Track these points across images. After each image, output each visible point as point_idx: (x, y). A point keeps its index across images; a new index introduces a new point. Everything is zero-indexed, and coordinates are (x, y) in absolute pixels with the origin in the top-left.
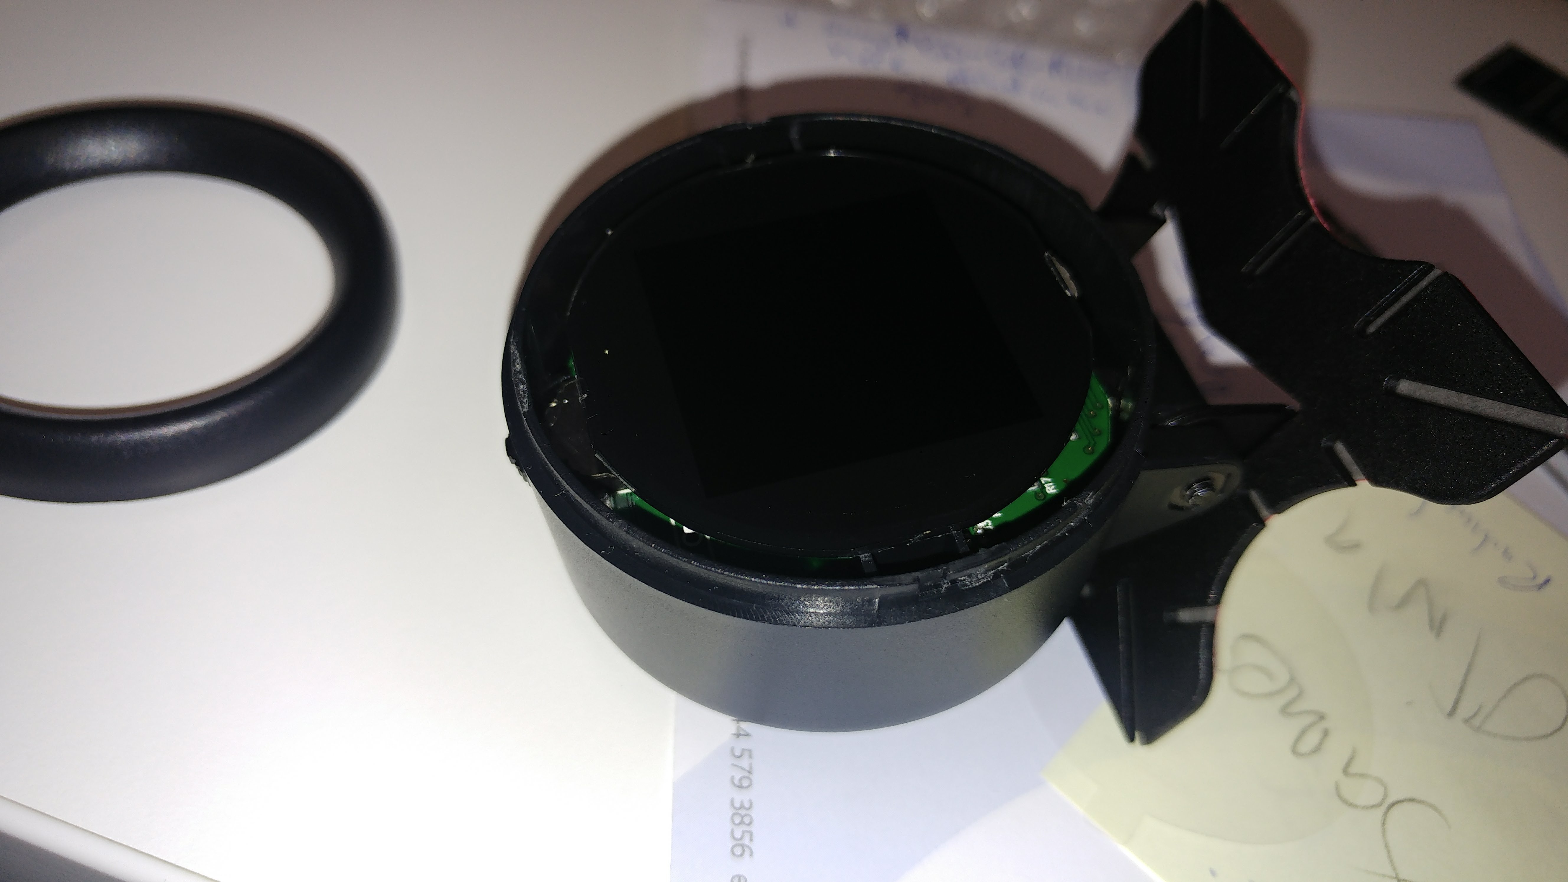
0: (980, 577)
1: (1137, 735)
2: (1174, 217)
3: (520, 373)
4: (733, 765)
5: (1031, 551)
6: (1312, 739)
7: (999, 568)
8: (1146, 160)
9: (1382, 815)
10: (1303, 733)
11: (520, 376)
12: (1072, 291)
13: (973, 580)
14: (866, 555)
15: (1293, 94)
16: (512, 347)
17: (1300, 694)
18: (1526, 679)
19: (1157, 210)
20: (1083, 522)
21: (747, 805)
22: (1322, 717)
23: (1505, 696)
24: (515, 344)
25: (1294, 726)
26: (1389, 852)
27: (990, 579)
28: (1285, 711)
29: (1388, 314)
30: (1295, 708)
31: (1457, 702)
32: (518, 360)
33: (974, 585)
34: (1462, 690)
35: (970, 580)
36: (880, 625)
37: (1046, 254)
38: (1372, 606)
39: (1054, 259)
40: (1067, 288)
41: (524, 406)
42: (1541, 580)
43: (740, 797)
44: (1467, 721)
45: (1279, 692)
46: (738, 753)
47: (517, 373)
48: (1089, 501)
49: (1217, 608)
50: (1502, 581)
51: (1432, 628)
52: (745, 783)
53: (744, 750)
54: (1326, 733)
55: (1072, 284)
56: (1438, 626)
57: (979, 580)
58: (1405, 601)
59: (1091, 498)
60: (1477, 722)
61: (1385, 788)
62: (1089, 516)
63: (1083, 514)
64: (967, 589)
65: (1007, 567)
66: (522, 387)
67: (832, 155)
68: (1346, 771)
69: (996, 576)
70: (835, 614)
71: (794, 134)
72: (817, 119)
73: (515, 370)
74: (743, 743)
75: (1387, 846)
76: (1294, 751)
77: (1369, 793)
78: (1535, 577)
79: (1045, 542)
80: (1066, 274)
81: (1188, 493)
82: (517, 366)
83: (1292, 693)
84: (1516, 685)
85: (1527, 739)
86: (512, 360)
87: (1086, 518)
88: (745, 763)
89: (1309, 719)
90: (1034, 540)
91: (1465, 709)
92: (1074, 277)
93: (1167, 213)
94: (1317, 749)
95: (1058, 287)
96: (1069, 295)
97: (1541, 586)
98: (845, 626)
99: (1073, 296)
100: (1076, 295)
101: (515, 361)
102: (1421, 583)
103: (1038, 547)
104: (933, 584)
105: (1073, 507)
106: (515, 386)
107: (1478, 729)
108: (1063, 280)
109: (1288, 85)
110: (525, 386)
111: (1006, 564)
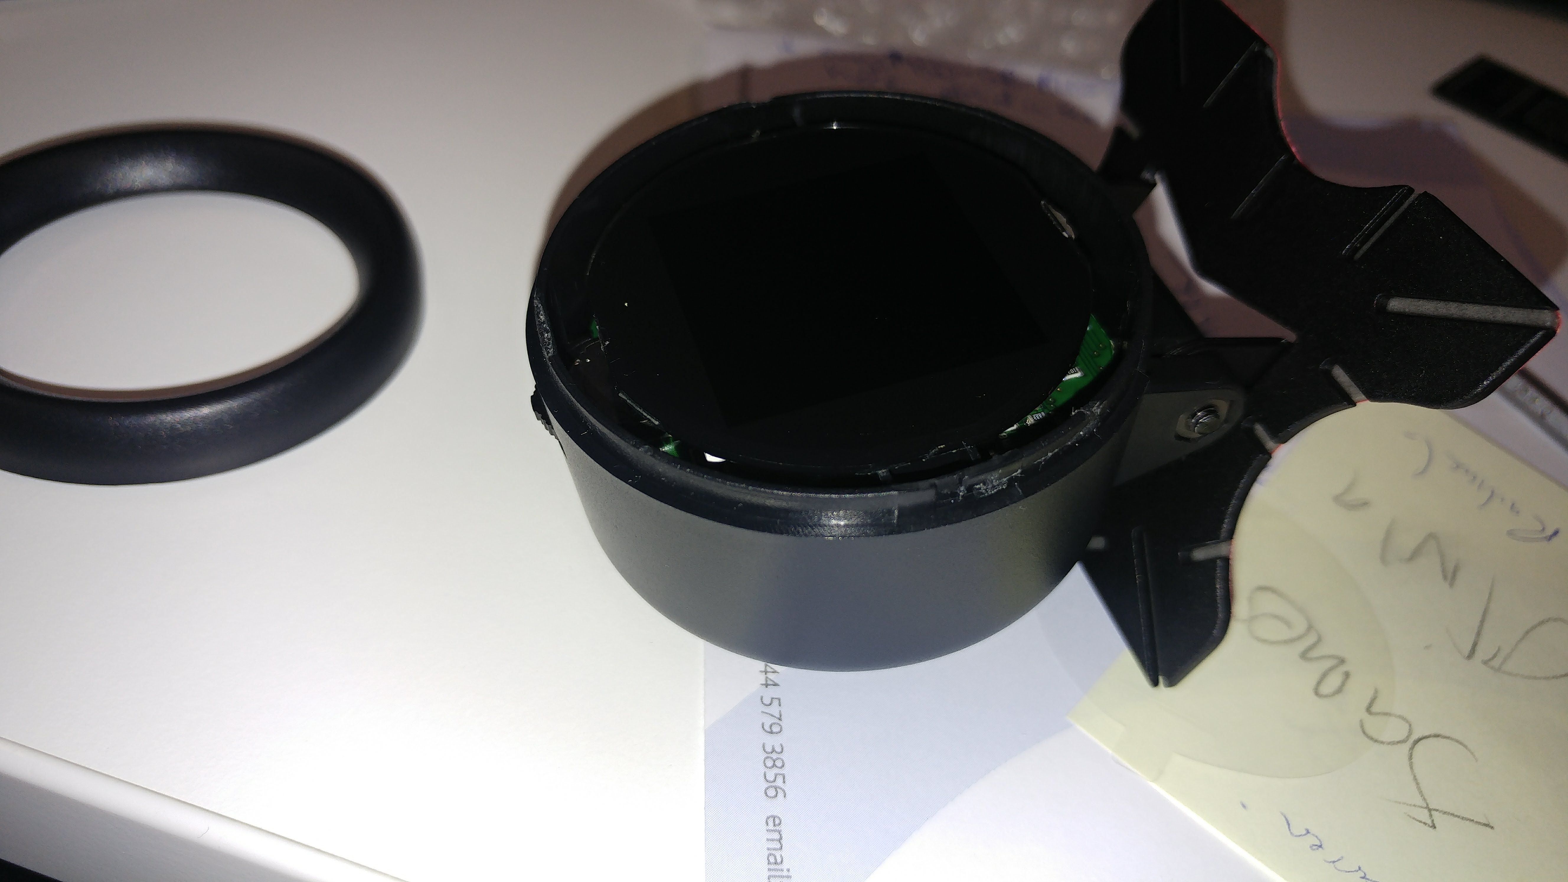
0: (995, 484)
1: (1161, 679)
2: (1163, 179)
3: (544, 323)
4: (763, 712)
5: (1043, 458)
6: (1334, 681)
7: (1013, 475)
8: (1133, 130)
9: (1408, 749)
10: (1324, 676)
11: (544, 326)
12: (1068, 233)
13: (988, 487)
14: (883, 471)
15: (1269, 53)
16: (535, 301)
17: (1319, 640)
18: (1541, 623)
19: (1146, 175)
20: (1092, 434)
21: (778, 749)
22: (1342, 661)
23: (1523, 638)
24: (539, 299)
25: (1314, 670)
26: (1418, 784)
27: (1004, 487)
28: (1304, 656)
29: (1373, 240)
30: (1314, 654)
31: (1475, 645)
32: (542, 312)
33: (990, 493)
34: (1478, 634)
35: (985, 488)
36: (899, 532)
37: (1043, 202)
38: (1384, 558)
39: (1050, 207)
40: (1064, 230)
41: (549, 352)
42: (1549, 532)
43: (771, 741)
44: (1485, 663)
45: (1299, 638)
46: (767, 701)
47: (541, 324)
48: (1097, 409)
49: (1231, 544)
50: (1511, 533)
51: (1445, 577)
52: (776, 729)
53: (772, 699)
54: (1347, 675)
55: (1069, 228)
56: (1451, 576)
57: (994, 487)
58: (1415, 554)
59: (1098, 407)
60: (1496, 663)
61: (1410, 725)
62: (1098, 428)
63: (1091, 425)
64: (984, 497)
65: (1021, 473)
66: (546, 335)
67: (835, 128)
68: (1369, 710)
69: (1011, 482)
70: (857, 525)
71: (797, 113)
72: (818, 97)
73: (539, 321)
74: (772, 692)
75: (1415, 779)
76: (1317, 693)
77: (1394, 730)
78: (1544, 529)
79: (1056, 450)
80: (1063, 220)
81: (1193, 421)
82: (541, 317)
83: (1311, 640)
84: (1534, 628)
85: (1547, 678)
86: (536, 313)
87: (1095, 430)
88: (774, 710)
89: (1328, 664)
90: (1045, 445)
91: (1483, 652)
92: (1070, 222)
93: (1157, 178)
94: (1339, 690)
95: (1056, 230)
96: (1066, 236)
97: (1550, 538)
98: (867, 535)
99: (1070, 237)
100: (1073, 237)
101: (539, 313)
102: (1432, 536)
103: (1050, 454)
104: (949, 493)
105: (1082, 416)
106: (539, 335)
107: (1498, 670)
108: (1060, 225)
109: (1264, 44)
110: (549, 334)
111: (1019, 471)
